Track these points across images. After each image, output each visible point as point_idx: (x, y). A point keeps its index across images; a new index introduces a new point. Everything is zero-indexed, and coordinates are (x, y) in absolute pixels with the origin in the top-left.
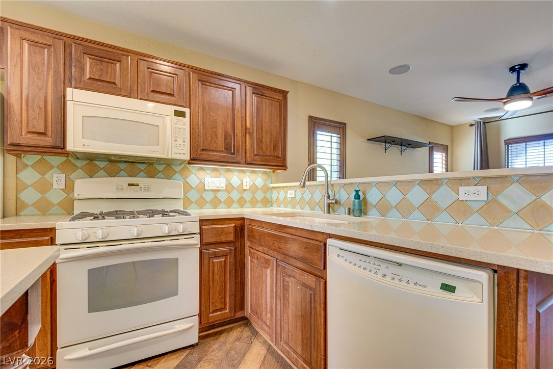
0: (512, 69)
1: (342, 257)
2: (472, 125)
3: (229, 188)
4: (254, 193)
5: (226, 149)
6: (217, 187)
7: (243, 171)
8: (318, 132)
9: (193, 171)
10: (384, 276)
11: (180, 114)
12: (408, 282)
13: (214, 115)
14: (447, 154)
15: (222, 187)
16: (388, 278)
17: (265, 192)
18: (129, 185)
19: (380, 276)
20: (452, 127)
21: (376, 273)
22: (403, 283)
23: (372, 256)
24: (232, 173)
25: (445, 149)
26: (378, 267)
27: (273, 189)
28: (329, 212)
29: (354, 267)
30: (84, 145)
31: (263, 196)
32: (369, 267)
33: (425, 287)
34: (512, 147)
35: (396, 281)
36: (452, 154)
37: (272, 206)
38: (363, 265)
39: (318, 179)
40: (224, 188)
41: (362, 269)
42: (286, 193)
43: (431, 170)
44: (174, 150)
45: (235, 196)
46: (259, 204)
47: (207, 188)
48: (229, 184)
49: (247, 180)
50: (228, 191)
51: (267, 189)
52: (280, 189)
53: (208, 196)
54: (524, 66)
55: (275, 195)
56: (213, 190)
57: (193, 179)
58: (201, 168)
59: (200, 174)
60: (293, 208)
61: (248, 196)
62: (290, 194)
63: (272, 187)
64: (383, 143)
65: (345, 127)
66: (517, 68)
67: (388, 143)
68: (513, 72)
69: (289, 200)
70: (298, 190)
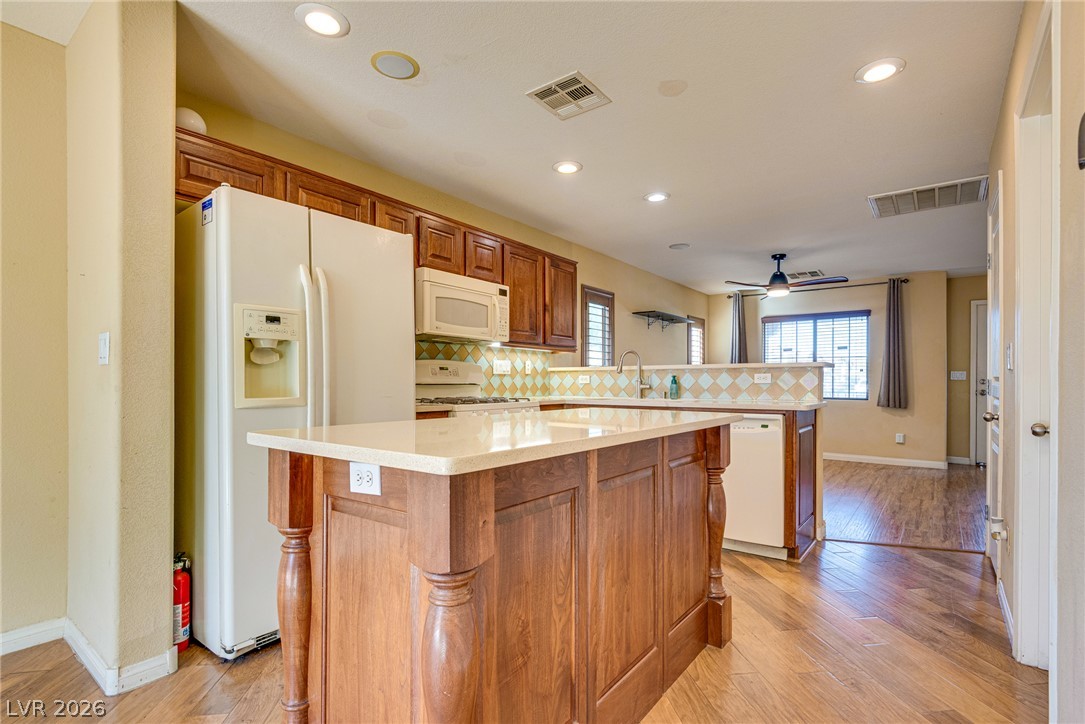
0: (774, 257)
2: (730, 297)
3: (514, 371)
4: (534, 378)
5: (531, 329)
6: (505, 371)
7: (525, 352)
8: (590, 304)
9: (483, 352)
11: (503, 293)
14: (704, 330)
15: (508, 371)
17: (544, 378)
18: (441, 368)
20: (708, 296)
24: (517, 354)
25: (702, 323)
27: (552, 374)
30: (437, 328)
31: (542, 383)
34: (769, 326)
36: (709, 330)
37: (549, 394)
39: (591, 362)
40: (510, 373)
42: (576, 379)
43: (689, 362)
44: (499, 332)
45: (519, 382)
46: (539, 392)
47: (495, 372)
48: (514, 368)
49: (528, 363)
50: (512, 376)
51: (546, 374)
52: (564, 374)
53: (496, 382)
54: (783, 256)
55: (555, 381)
56: (500, 375)
57: (483, 363)
58: (490, 349)
59: (489, 355)
60: (587, 395)
61: (529, 382)
62: (583, 379)
63: (551, 371)
64: (646, 317)
65: (613, 297)
66: (778, 257)
67: (652, 317)
68: (775, 259)
69: (581, 387)
70: (595, 375)
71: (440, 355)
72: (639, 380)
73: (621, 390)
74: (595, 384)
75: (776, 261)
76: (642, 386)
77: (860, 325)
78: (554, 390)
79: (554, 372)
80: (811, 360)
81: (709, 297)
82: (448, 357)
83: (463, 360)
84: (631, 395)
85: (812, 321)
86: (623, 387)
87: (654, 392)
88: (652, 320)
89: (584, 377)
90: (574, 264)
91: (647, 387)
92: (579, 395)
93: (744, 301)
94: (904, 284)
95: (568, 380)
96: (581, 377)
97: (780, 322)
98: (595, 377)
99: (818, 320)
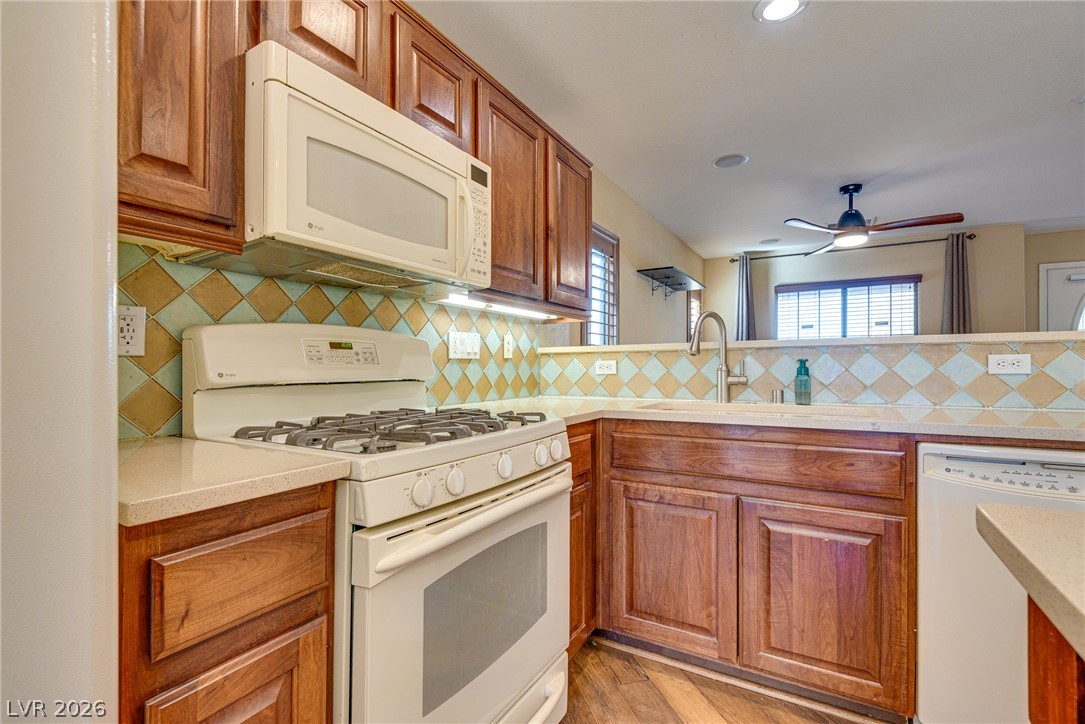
0: (845, 189)
1: (960, 471)
2: (733, 261)
3: (485, 355)
4: (517, 367)
5: (526, 269)
6: (469, 353)
7: (504, 319)
8: (593, 250)
9: (429, 315)
10: (1071, 490)
11: (479, 176)
13: (511, 190)
15: (475, 354)
17: (531, 365)
19: (1064, 491)
20: (704, 261)
21: (1053, 488)
23: (1035, 462)
24: (488, 322)
25: (699, 294)
26: (1049, 479)
27: (545, 359)
28: (729, 400)
29: (998, 484)
30: (310, 226)
32: (1032, 479)
34: (783, 297)
36: (704, 303)
37: (540, 393)
38: (1019, 479)
40: (478, 357)
41: (1019, 486)
42: (589, 366)
44: (471, 264)
45: (493, 372)
46: (524, 391)
47: (452, 356)
48: (485, 346)
49: (508, 338)
50: (482, 363)
51: (535, 358)
52: (568, 359)
53: (453, 374)
54: (858, 187)
55: (549, 371)
56: (460, 361)
57: (429, 335)
58: (442, 309)
59: (441, 321)
60: (611, 395)
61: (509, 373)
62: (603, 367)
63: (542, 354)
64: (650, 279)
65: (618, 245)
66: (851, 190)
67: (656, 279)
68: (845, 193)
69: (599, 380)
70: (627, 359)
71: (334, 316)
72: (724, 368)
73: (679, 385)
74: (626, 377)
75: (847, 196)
76: (730, 379)
77: (905, 295)
78: (547, 384)
79: (547, 355)
80: (839, 334)
81: (706, 263)
82: (356, 320)
83: (387, 326)
84: (701, 395)
85: (840, 290)
86: (684, 381)
87: (749, 390)
88: (656, 283)
89: (606, 363)
90: (588, 165)
91: (743, 379)
92: (595, 395)
93: (753, 266)
94: (968, 241)
95: (575, 368)
96: (599, 363)
97: (798, 291)
98: (626, 363)
99: (849, 289)
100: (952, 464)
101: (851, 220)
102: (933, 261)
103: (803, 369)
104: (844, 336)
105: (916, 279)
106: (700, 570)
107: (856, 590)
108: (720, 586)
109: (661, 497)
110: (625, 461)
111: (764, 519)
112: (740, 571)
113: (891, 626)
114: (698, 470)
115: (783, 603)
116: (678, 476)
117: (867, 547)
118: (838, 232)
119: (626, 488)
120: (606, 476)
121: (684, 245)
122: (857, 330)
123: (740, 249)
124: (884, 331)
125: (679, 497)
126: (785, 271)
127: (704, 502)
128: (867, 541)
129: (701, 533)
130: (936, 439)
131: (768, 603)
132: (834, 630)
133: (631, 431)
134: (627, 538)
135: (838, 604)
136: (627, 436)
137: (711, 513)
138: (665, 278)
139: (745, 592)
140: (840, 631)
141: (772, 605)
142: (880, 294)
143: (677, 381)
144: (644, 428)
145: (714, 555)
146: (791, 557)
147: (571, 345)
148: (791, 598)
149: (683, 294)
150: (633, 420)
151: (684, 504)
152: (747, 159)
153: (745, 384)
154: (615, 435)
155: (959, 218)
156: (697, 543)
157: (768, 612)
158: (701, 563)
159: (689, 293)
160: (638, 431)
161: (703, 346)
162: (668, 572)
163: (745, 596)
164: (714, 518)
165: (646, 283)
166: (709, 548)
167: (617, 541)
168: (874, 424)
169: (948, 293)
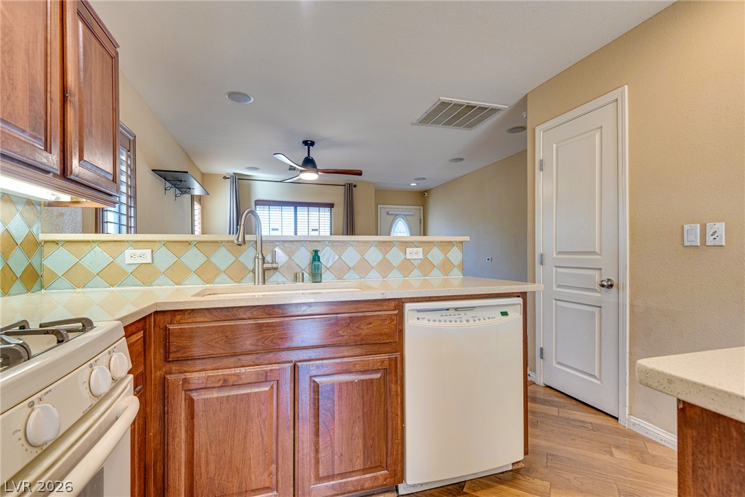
0: (305, 143)
1: (423, 318)
2: (225, 178)
10: (468, 321)
12: (484, 319)
16: (471, 322)
17: (29, 254)
19: (465, 322)
20: (203, 174)
21: (461, 321)
22: (482, 320)
23: (452, 308)
26: (459, 316)
28: (264, 282)
29: (440, 323)
32: (452, 318)
33: (494, 318)
34: (260, 208)
35: (477, 321)
36: (203, 206)
37: (42, 288)
38: (448, 318)
41: (448, 323)
46: (17, 286)
51: (35, 246)
52: (87, 247)
54: (312, 143)
55: (57, 261)
60: (144, 284)
62: (133, 257)
63: (46, 242)
64: (163, 180)
65: (134, 140)
66: (309, 144)
67: (168, 181)
68: (306, 145)
69: (130, 270)
70: (164, 248)
72: (260, 257)
73: (218, 272)
74: (162, 266)
75: (306, 147)
76: (266, 266)
77: (325, 214)
78: (54, 277)
79: (56, 242)
80: (293, 234)
84: (238, 279)
85: (293, 208)
86: (223, 268)
87: (277, 273)
88: (168, 184)
89: (139, 252)
90: (115, 46)
91: (274, 265)
92: (124, 286)
93: (240, 183)
94: (354, 188)
95: (97, 258)
96: (129, 252)
97: (269, 205)
98: (163, 252)
99: (298, 208)
100: (421, 315)
101: (309, 163)
102: (338, 196)
103: (316, 256)
104: (296, 234)
105: (331, 206)
106: (262, 436)
107: (374, 412)
108: (280, 444)
109: (225, 381)
110: (184, 353)
111: (315, 376)
112: (297, 424)
113: (392, 427)
114: (261, 348)
115: (328, 439)
116: (240, 357)
117: (379, 379)
118: (303, 169)
119: (185, 381)
120: (158, 373)
121: (188, 157)
122: (302, 232)
123: (231, 170)
124: (316, 233)
125: (243, 377)
126: (262, 190)
127: (266, 376)
128: (377, 376)
129: (263, 404)
130: (412, 300)
131: (317, 444)
132: (361, 445)
133: (190, 321)
134: (187, 431)
135: (364, 425)
136: (186, 326)
137: (272, 383)
138: (175, 180)
139: (300, 441)
140: (364, 445)
141: (320, 444)
142: (314, 212)
143: (217, 269)
144: (205, 316)
145: (275, 419)
146: (334, 401)
147: (84, 232)
148: (334, 433)
149: (187, 197)
150: (193, 310)
151: (248, 381)
152: (252, 100)
153: (276, 269)
154: (171, 327)
155: (359, 173)
156: (260, 414)
157: (317, 451)
158: (263, 430)
159: (192, 197)
160: (198, 319)
161: (248, 237)
162: (232, 450)
163: (300, 444)
164: (275, 387)
165: (160, 183)
166: (271, 414)
167: (174, 438)
168: (383, 294)
169: (346, 215)
